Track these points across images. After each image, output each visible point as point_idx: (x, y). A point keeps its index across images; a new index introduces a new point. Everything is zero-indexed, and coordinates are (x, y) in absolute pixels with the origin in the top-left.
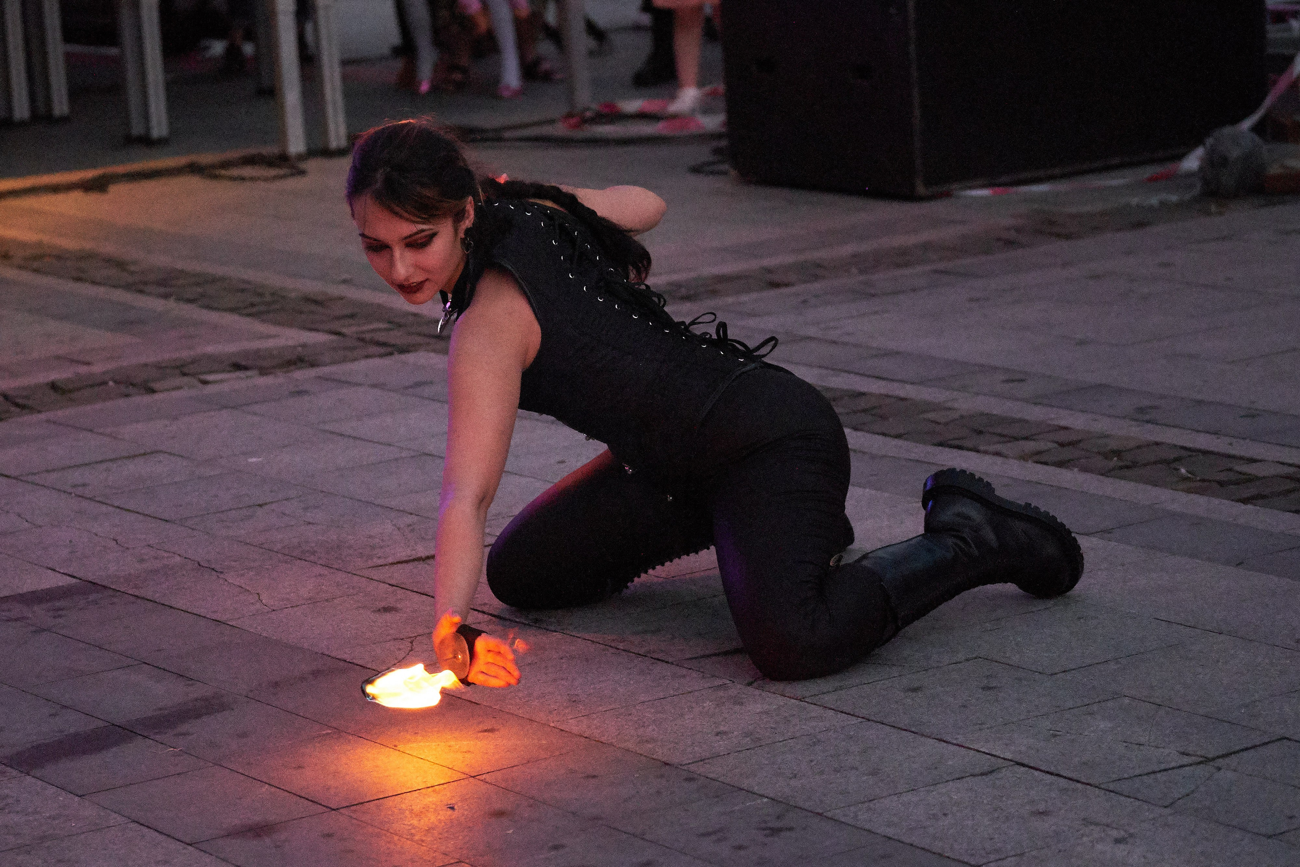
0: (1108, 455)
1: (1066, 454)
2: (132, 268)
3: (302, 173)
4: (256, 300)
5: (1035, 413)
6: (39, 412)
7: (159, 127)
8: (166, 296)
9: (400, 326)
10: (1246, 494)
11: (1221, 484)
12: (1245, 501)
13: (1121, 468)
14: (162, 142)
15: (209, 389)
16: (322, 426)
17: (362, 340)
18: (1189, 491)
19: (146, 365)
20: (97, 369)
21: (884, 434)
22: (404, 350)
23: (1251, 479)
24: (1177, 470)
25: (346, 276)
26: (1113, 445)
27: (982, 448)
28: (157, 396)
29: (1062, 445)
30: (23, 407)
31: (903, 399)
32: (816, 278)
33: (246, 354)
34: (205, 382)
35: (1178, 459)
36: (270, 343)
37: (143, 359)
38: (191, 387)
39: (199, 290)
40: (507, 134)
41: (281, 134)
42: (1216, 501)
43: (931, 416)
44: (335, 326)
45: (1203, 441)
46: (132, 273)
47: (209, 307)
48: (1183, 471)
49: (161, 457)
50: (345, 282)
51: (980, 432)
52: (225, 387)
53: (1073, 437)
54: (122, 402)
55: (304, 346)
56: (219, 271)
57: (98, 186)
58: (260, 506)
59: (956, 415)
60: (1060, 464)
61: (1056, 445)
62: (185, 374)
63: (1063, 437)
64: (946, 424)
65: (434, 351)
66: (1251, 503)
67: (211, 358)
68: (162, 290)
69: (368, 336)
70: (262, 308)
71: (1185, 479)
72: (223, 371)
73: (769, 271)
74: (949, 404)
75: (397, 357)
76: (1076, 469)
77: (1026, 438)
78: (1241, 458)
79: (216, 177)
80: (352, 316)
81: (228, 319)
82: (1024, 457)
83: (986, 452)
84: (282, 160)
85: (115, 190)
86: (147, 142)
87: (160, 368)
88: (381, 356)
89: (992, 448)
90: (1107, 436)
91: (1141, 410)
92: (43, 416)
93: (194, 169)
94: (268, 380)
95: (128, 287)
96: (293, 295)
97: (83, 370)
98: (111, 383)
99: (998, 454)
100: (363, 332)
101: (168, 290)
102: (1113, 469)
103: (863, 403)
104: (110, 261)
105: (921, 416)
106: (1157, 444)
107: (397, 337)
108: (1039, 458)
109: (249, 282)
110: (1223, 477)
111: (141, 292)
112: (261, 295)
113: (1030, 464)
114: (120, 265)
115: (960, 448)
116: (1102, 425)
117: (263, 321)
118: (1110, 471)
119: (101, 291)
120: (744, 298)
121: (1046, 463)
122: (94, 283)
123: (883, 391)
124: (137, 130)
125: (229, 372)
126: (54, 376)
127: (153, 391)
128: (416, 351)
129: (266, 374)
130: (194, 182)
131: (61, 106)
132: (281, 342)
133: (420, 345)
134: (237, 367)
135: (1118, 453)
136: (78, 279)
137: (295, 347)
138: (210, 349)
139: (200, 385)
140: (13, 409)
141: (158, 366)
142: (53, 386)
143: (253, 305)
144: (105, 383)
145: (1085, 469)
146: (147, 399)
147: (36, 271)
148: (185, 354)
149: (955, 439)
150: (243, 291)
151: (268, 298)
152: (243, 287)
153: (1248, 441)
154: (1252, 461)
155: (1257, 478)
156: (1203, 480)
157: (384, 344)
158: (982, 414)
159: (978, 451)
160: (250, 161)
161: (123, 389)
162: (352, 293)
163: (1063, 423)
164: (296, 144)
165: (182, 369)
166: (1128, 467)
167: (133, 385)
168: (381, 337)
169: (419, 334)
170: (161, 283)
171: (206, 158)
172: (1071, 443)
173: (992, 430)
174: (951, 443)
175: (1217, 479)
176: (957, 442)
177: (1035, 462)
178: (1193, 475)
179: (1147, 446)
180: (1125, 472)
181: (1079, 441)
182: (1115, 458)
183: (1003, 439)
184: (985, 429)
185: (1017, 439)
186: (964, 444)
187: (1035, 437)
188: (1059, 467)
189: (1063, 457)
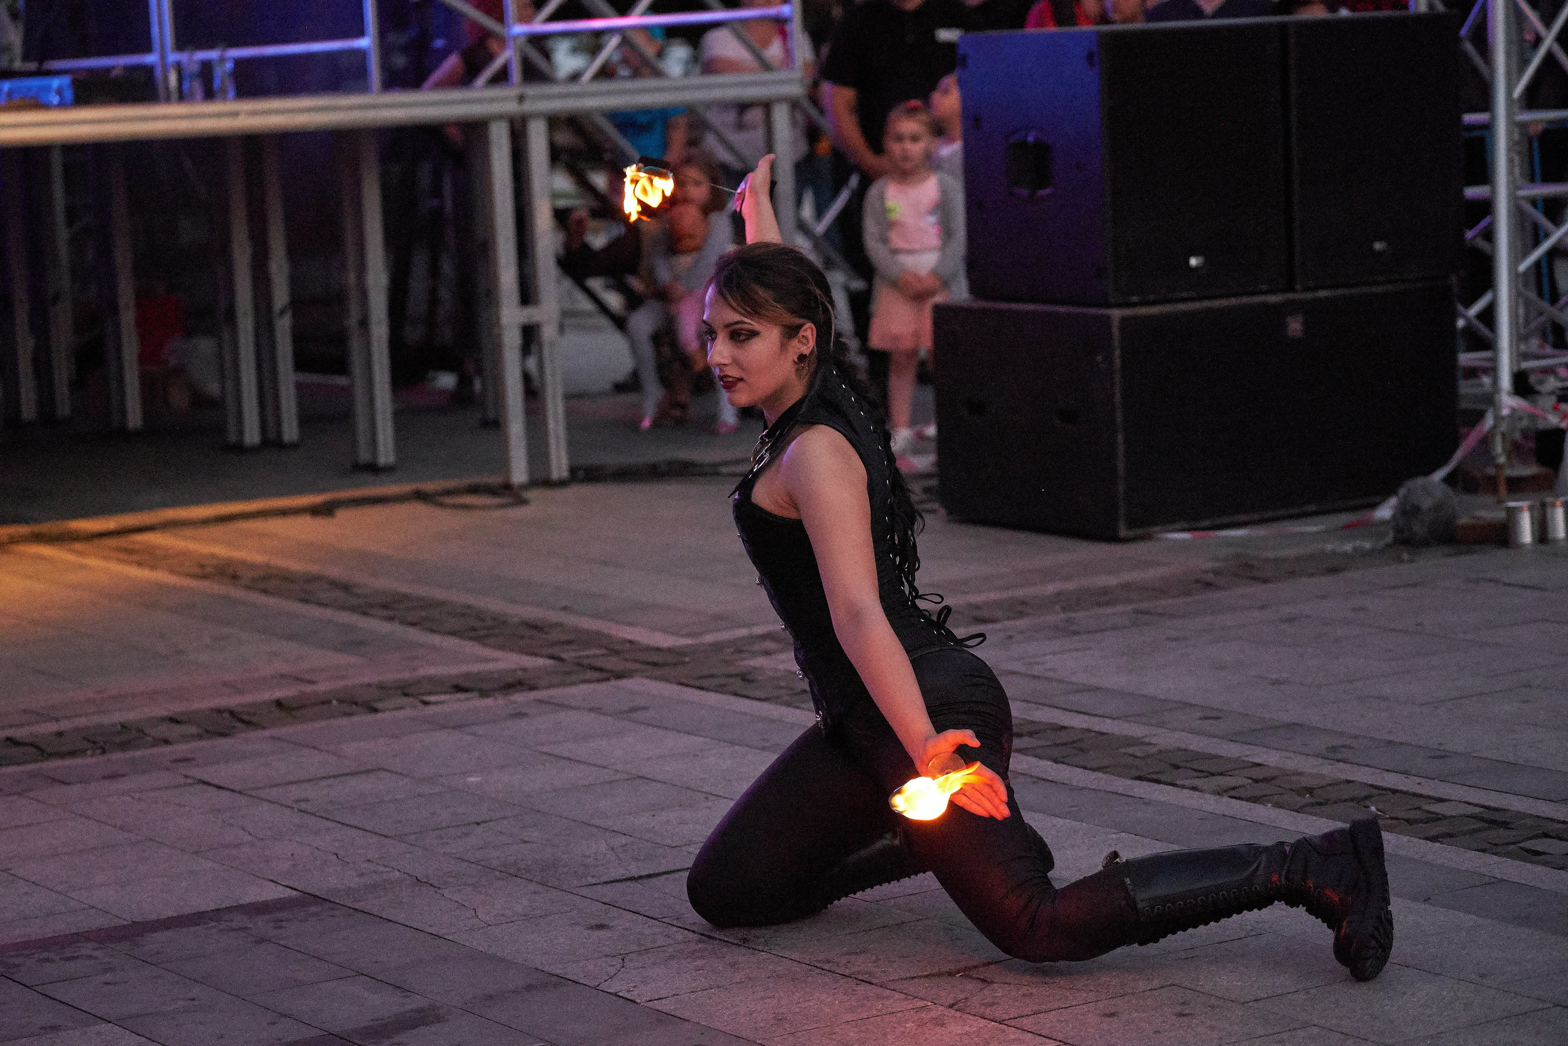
0: (1300, 791)
1: (1260, 789)
2: (359, 591)
3: (523, 502)
4: (479, 624)
5: (1232, 750)
6: (264, 728)
7: (386, 455)
8: (391, 619)
9: (617, 653)
10: (1434, 832)
11: (1409, 821)
12: (1434, 839)
13: (1313, 805)
14: (389, 470)
15: (430, 710)
16: (540, 748)
17: (579, 664)
19: (369, 685)
20: (322, 687)
21: (1085, 768)
22: (620, 676)
23: (1438, 818)
24: (1368, 807)
25: (564, 603)
26: (1305, 782)
27: (1179, 782)
28: (379, 716)
29: (1256, 781)
30: (248, 723)
31: (1102, 734)
32: (1021, 614)
33: (467, 675)
34: (426, 703)
35: (1367, 797)
36: (490, 666)
37: (366, 680)
38: (415, 707)
39: (423, 614)
40: (724, 470)
41: (504, 464)
42: (1405, 839)
43: (1130, 750)
44: (555, 650)
45: (1391, 780)
46: (358, 596)
47: (432, 631)
48: (1373, 808)
49: (383, 775)
50: (565, 608)
51: (1177, 767)
52: (446, 708)
53: (1268, 774)
54: (345, 721)
55: (524, 670)
56: (440, 594)
57: (325, 510)
58: (478, 824)
59: (1153, 750)
60: (1255, 800)
61: (1250, 781)
62: (406, 695)
63: (1256, 773)
64: (1145, 758)
65: (650, 677)
66: (1439, 842)
67: (431, 679)
68: (385, 613)
69: (586, 661)
70: (482, 633)
72: (445, 693)
73: (977, 607)
74: (1147, 740)
75: (613, 683)
76: (1269, 805)
77: (1222, 774)
78: (1429, 797)
79: (442, 505)
80: (569, 642)
81: (451, 642)
82: (1219, 793)
83: (1183, 787)
84: (506, 491)
85: (342, 515)
86: (373, 469)
87: (383, 688)
88: (598, 681)
89: (1187, 782)
90: (1300, 774)
91: (1333, 749)
92: (267, 733)
93: (420, 496)
94: (489, 702)
95: (353, 609)
96: (516, 620)
97: (308, 689)
98: (335, 702)
100: (580, 657)
101: (391, 613)
102: (1304, 806)
103: (1063, 737)
104: (335, 584)
105: (1123, 750)
106: (1348, 782)
107: (613, 663)
108: (1233, 793)
109: (469, 607)
110: (1412, 815)
111: (365, 614)
112: (482, 620)
113: (1225, 799)
114: (346, 587)
116: (1294, 763)
117: (485, 645)
118: (1301, 808)
119: (328, 613)
122: (320, 604)
123: (1085, 726)
124: (364, 456)
125: (451, 693)
126: (278, 694)
127: (376, 710)
128: (632, 677)
129: (488, 696)
130: (420, 509)
131: (290, 431)
132: (502, 666)
133: (637, 671)
134: (458, 689)
135: (1310, 790)
136: (305, 601)
137: (515, 671)
138: (432, 671)
139: (423, 706)
140: (238, 725)
141: (381, 687)
142: (279, 704)
143: (474, 629)
144: (330, 702)
145: (1278, 805)
146: (368, 718)
147: (265, 591)
148: (406, 675)
149: (1153, 773)
150: (463, 615)
151: (489, 623)
152: (466, 611)
153: (1436, 781)
154: (1440, 800)
155: (1445, 817)
156: (1392, 818)
157: (601, 670)
158: (1179, 749)
159: (1173, 785)
160: (474, 490)
161: (346, 708)
162: (571, 620)
163: (1258, 760)
164: (519, 474)
165: (405, 690)
166: (1320, 804)
167: (356, 704)
168: (599, 663)
169: (636, 661)
170: (385, 606)
171: (429, 486)
172: (1265, 780)
173: (1188, 765)
174: (1149, 776)
175: (1406, 817)
176: (1155, 777)
177: (1231, 797)
178: (1384, 813)
179: (1340, 783)
180: (1317, 809)
181: (1273, 778)
182: (1308, 795)
183: (1199, 774)
184: (1181, 764)
185: (1213, 775)
186: (1162, 778)
187: (1230, 773)
188: (1254, 802)
189: (1257, 793)
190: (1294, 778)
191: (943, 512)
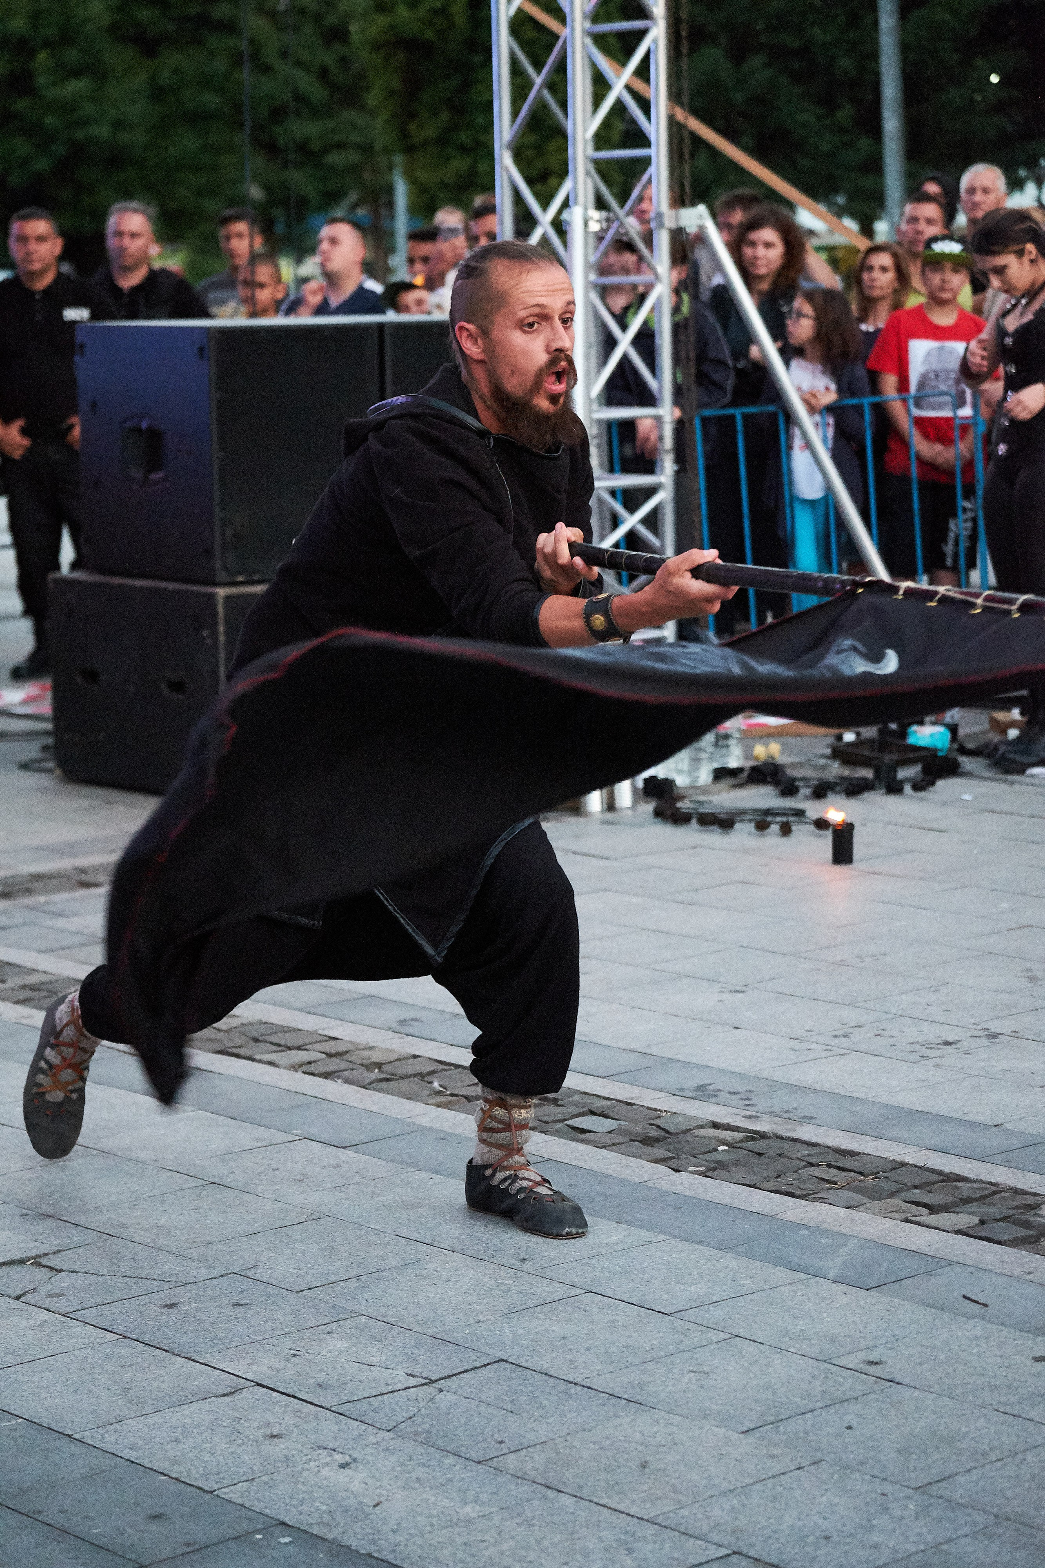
0: (370, 1066)
1: (333, 1065)
5: (310, 1023)
11: (468, 1099)
13: (381, 1080)
18: (439, 1105)
24: (432, 1082)
26: (376, 1057)
27: (258, 1057)
29: (329, 1055)
35: (432, 1073)
42: (463, 1116)
45: (455, 1055)
48: (436, 1084)
51: (256, 1040)
53: (342, 1048)
59: (237, 1022)
60: (326, 1075)
61: (324, 1056)
63: (330, 1047)
64: (227, 1031)
71: (439, 1093)
73: (82, 871)
76: (340, 1081)
77: (299, 1048)
82: (295, 1067)
83: (260, 1061)
89: (267, 1057)
90: (371, 1048)
91: (402, 1022)
99: (271, 1063)
102: (373, 1082)
106: (415, 1057)
108: (307, 1068)
113: (299, 1075)
115: (237, 1056)
116: (367, 1037)
118: (370, 1084)
120: (57, 897)
121: (313, 1074)
135: (379, 1065)
145: (347, 1081)
156: (452, 1095)
158: (261, 1023)
159: (252, 1060)
163: (333, 1033)
166: (387, 1080)
172: (338, 1055)
173: (268, 1038)
174: (229, 1050)
175: (465, 1094)
176: (235, 1051)
177: (304, 1073)
178: (445, 1088)
179: (406, 1058)
180: (384, 1085)
181: (347, 1052)
182: (376, 1070)
183: (276, 1048)
184: (261, 1038)
185: (290, 1049)
186: (242, 1051)
187: (307, 1047)
188: (326, 1078)
189: (330, 1069)
190: (365, 1053)
191: (58, 772)
